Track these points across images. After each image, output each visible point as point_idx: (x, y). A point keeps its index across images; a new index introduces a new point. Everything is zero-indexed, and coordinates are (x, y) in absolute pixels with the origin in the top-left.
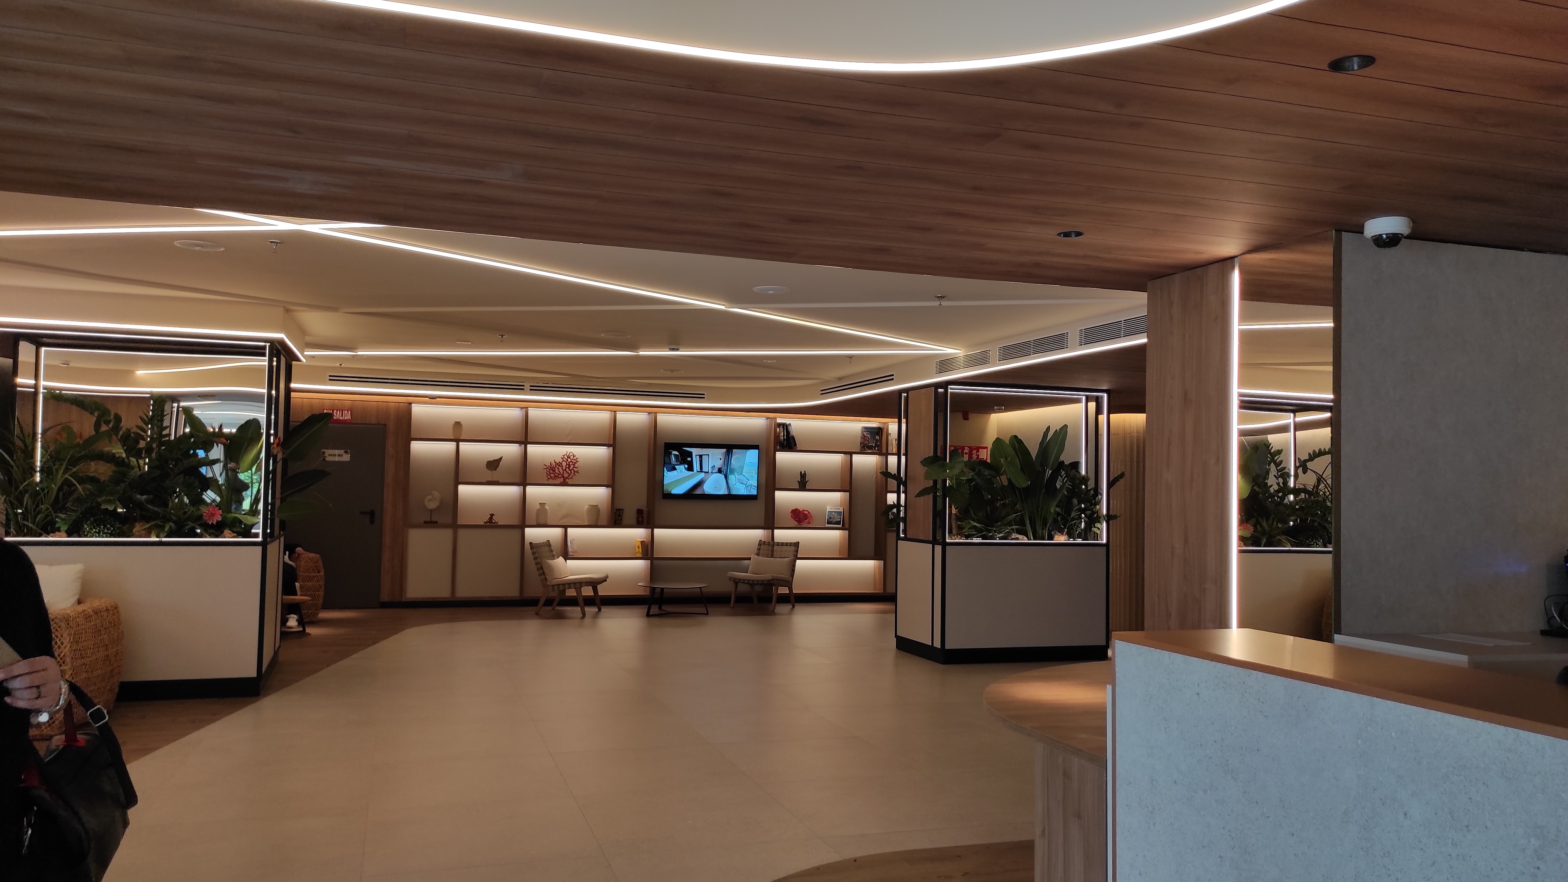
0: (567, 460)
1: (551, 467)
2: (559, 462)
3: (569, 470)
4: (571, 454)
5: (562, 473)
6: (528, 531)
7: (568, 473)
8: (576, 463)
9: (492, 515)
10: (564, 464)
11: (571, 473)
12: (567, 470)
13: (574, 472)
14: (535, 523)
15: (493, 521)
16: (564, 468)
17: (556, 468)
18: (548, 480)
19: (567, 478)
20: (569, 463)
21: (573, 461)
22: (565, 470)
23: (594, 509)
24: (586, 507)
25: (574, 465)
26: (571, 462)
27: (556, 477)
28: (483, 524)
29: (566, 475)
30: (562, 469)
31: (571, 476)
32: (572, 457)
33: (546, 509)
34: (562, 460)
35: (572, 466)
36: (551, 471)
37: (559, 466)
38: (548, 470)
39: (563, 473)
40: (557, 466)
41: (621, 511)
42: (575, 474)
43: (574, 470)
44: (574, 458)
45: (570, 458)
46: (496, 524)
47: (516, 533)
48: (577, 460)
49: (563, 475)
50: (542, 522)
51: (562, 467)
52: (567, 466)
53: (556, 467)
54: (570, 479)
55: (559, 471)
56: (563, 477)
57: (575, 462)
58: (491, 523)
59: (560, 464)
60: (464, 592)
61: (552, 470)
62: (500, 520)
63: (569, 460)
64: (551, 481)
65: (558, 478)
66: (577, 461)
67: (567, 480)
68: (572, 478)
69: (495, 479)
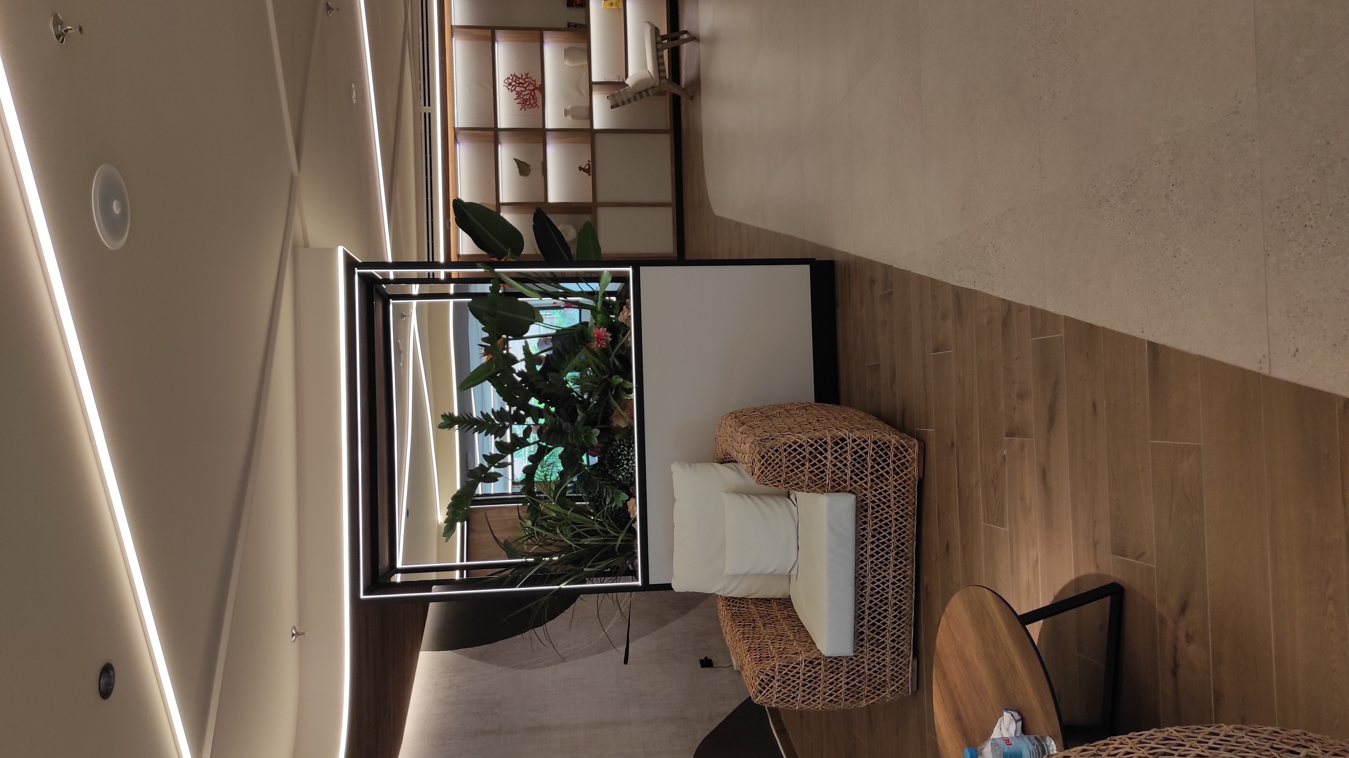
0: (514, 85)
1: (523, 103)
2: (517, 94)
3: (525, 83)
4: (506, 81)
5: (529, 92)
6: (597, 126)
7: (529, 85)
8: (517, 77)
9: (580, 168)
10: (518, 89)
11: (528, 81)
12: (525, 85)
13: (526, 78)
14: (588, 121)
15: (587, 167)
16: (523, 89)
17: (524, 98)
18: (538, 107)
19: (534, 86)
20: (517, 84)
21: (514, 79)
22: (525, 88)
23: (568, 53)
24: (567, 63)
25: (519, 78)
26: (515, 82)
27: (534, 97)
28: (591, 177)
29: (531, 87)
30: (524, 91)
31: (532, 82)
32: (510, 81)
33: (572, 108)
34: (514, 91)
35: (521, 81)
36: (528, 103)
37: (521, 94)
38: (526, 106)
39: (529, 90)
40: (521, 96)
41: (570, 24)
42: (530, 78)
43: (525, 79)
44: (511, 78)
45: (511, 83)
46: (590, 163)
47: (599, 138)
48: (513, 75)
49: (531, 90)
50: (586, 113)
51: (522, 91)
52: (521, 85)
53: (522, 98)
54: (536, 82)
55: (527, 95)
56: (533, 90)
57: (515, 77)
58: (590, 170)
59: (519, 94)
60: (666, 193)
61: (526, 102)
62: (585, 160)
63: (513, 83)
64: (540, 103)
65: (535, 95)
66: (515, 74)
67: (537, 86)
68: (534, 81)
69: (540, 166)
